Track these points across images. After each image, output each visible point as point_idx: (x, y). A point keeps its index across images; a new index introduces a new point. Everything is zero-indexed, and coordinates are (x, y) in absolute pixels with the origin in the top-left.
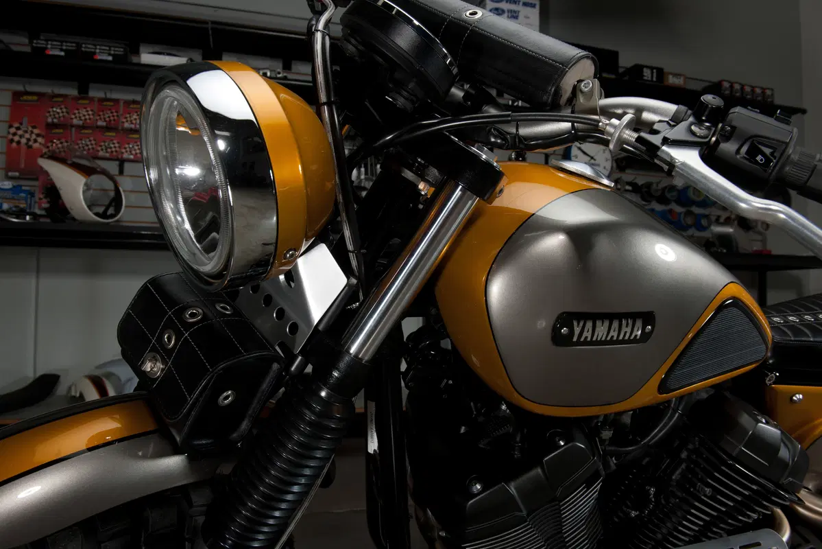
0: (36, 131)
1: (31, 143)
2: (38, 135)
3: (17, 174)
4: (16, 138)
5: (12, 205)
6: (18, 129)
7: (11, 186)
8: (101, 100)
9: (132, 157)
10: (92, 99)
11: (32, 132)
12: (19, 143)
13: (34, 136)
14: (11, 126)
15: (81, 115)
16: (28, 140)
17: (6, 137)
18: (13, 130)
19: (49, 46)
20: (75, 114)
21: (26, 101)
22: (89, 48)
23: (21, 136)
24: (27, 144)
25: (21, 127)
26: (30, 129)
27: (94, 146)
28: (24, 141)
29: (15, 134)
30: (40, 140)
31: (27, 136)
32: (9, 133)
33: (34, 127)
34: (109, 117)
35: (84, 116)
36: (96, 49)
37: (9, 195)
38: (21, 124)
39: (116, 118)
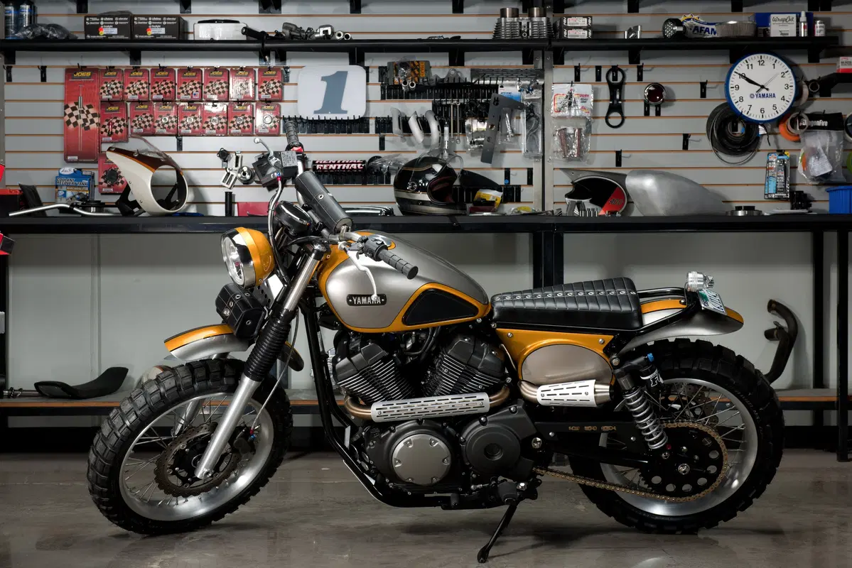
0: (92, 111)
1: (87, 124)
2: (94, 115)
3: (76, 158)
4: (73, 120)
5: (75, 193)
6: (74, 109)
7: (72, 172)
8: (155, 70)
9: (190, 131)
10: (145, 71)
11: (88, 112)
12: (75, 124)
13: (90, 117)
14: (66, 107)
15: (135, 89)
16: (85, 121)
17: (62, 118)
18: (69, 111)
19: (102, 23)
20: (129, 88)
21: (81, 78)
22: (141, 21)
23: (77, 117)
24: (84, 125)
25: (77, 107)
26: (86, 108)
27: (151, 123)
28: (80, 122)
29: (71, 115)
30: (96, 120)
31: (83, 116)
32: (65, 114)
33: (89, 107)
34: (164, 89)
35: (139, 89)
36: (148, 21)
37: (72, 181)
38: (77, 104)
39: (171, 89)
